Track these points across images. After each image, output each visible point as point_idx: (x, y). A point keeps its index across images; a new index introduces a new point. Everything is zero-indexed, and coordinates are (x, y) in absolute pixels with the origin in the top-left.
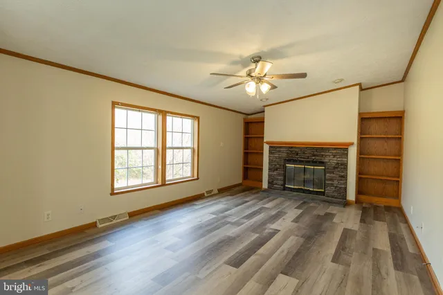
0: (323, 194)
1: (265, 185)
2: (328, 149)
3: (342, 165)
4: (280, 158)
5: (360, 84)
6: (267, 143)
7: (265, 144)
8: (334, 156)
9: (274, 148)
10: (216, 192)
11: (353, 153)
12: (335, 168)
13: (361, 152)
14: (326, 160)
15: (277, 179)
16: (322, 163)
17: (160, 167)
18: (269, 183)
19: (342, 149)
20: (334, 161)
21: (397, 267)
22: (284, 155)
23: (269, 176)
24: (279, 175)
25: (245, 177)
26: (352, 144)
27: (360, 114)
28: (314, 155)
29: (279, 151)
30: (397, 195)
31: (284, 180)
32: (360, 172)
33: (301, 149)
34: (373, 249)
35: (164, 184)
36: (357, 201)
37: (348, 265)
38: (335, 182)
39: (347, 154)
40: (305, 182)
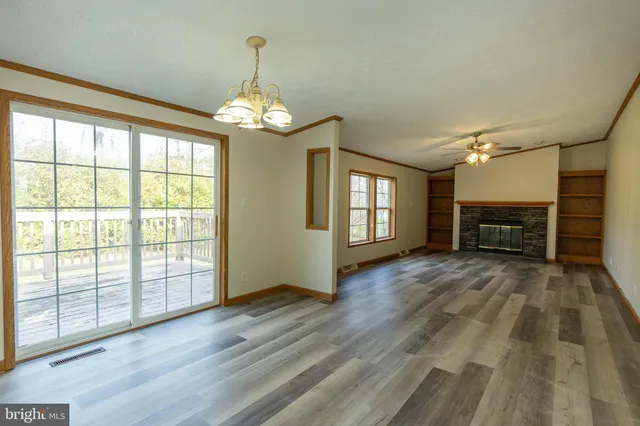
0: (521, 253)
1: (456, 246)
2: (527, 209)
3: (542, 224)
4: (472, 218)
5: (560, 144)
6: (458, 202)
7: (455, 205)
8: (533, 215)
9: (466, 207)
10: (408, 252)
11: (553, 212)
12: (533, 227)
13: (560, 211)
14: (525, 219)
15: (470, 240)
16: (519, 223)
17: (372, 225)
18: (460, 244)
19: (542, 209)
20: (533, 220)
21: (595, 292)
22: (477, 215)
23: (461, 237)
24: (472, 235)
25: (429, 239)
26: (553, 203)
27: (560, 173)
28: (511, 215)
29: (472, 211)
30: (599, 253)
31: (478, 241)
32: (560, 231)
33: (497, 208)
34: (578, 286)
35: (375, 242)
36: (558, 261)
37: (560, 291)
38: (535, 242)
39: (547, 214)
40: (500, 243)
